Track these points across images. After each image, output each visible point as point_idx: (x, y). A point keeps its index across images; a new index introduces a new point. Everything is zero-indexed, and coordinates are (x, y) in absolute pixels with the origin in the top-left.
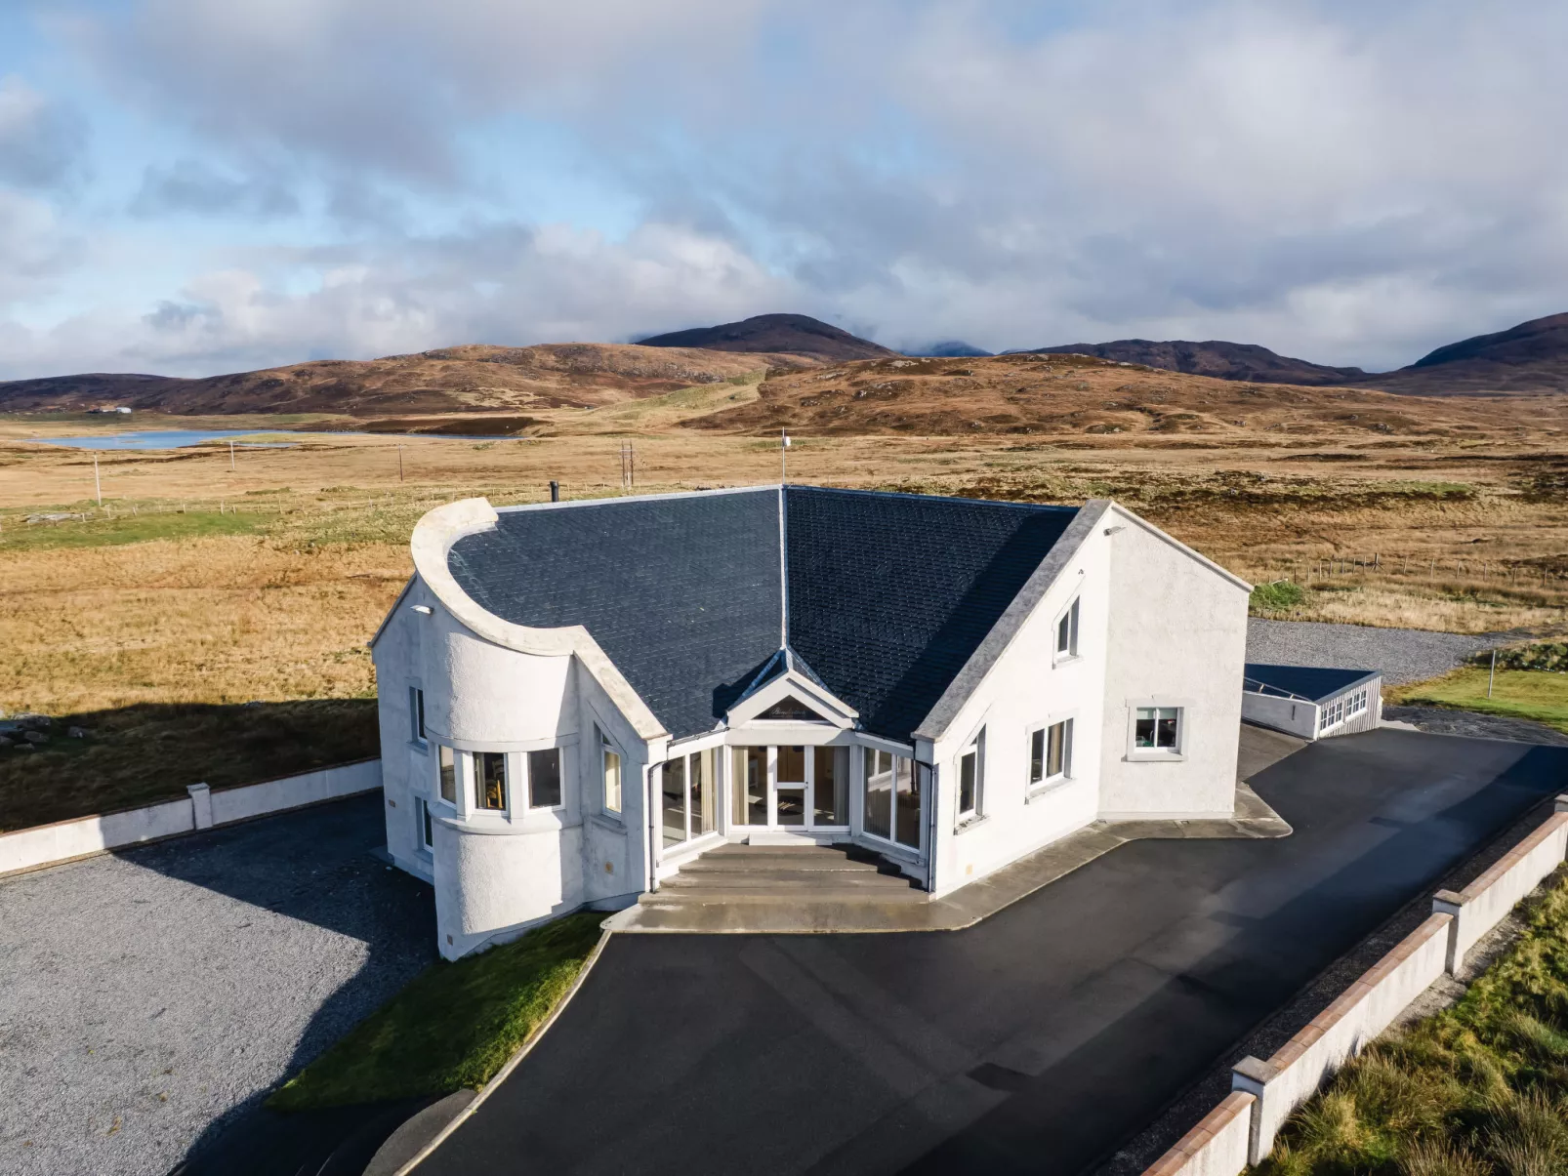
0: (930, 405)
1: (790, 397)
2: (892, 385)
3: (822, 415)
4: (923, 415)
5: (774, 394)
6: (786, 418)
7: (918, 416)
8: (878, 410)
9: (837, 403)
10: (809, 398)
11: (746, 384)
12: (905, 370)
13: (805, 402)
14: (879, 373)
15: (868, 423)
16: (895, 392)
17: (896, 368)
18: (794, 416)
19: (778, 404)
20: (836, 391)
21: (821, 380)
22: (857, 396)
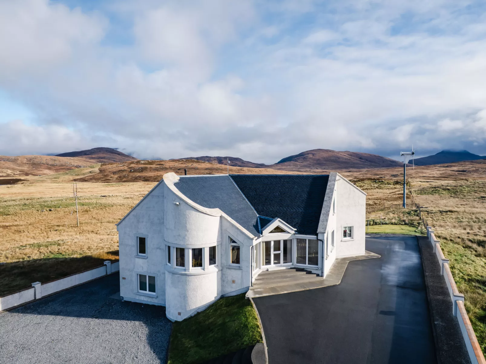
0: (153, 174)
1: (109, 171)
2: (141, 168)
3: (120, 177)
5: (104, 171)
6: (108, 179)
7: (150, 177)
8: (137, 175)
11: (94, 168)
12: (145, 164)
13: (114, 173)
14: (137, 165)
15: (135, 179)
16: (142, 170)
17: (142, 163)
18: (111, 177)
19: (105, 174)
20: (124, 170)
21: (119, 167)
22: (131, 171)
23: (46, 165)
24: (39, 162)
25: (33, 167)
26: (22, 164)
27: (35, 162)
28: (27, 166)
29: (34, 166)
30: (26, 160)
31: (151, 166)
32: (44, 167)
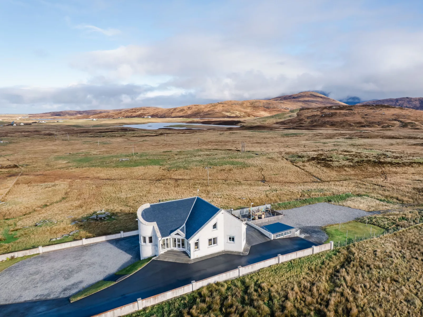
0: (340, 119)
1: (305, 116)
2: (331, 113)
3: (312, 121)
4: (338, 122)
5: (301, 115)
6: (303, 122)
7: (336, 122)
8: (327, 120)
9: (316, 118)
10: (309, 117)
11: (294, 112)
12: (336, 109)
13: (308, 117)
14: (329, 110)
15: (323, 124)
16: (332, 115)
17: (334, 108)
18: (305, 121)
19: (301, 118)
20: (317, 115)
21: (313, 112)
22: (322, 116)
23: (263, 108)
24: (258, 106)
25: (254, 110)
26: (247, 107)
27: (255, 105)
28: (250, 108)
29: (254, 108)
30: (249, 103)
31: (341, 111)
32: (261, 109)
